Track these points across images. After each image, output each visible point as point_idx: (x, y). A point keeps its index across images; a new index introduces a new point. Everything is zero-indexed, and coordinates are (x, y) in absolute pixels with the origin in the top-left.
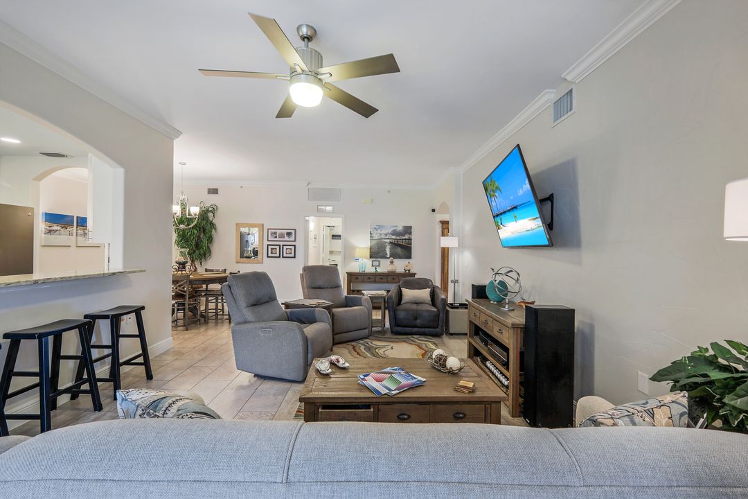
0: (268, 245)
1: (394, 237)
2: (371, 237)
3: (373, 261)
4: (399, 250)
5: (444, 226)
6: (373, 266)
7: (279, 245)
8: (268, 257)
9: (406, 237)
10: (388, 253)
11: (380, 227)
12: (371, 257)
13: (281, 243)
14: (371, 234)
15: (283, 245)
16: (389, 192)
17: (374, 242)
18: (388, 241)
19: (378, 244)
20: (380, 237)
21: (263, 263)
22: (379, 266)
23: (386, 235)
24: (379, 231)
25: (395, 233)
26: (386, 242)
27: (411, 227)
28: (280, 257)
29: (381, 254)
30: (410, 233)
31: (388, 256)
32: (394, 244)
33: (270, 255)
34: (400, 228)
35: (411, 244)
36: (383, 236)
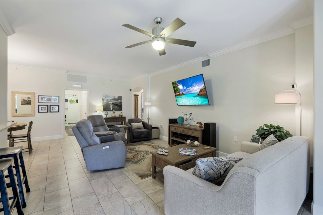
0: (39, 105)
1: (114, 101)
2: (103, 101)
3: (105, 112)
4: (116, 107)
5: (136, 97)
6: (105, 114)
7: (48, 105)
8: (39, 112)
9: (119, 101)
10: (111, 108)
11: (107, 96)
12: (104, 110)
13: (49, 104)
14: (103, 99)
15: (50, 105)
16: (111, 80)
17: (105, 103)
18: (111, 103)
19: (106, 104)
20: (107, 101)
21: (35, 116)
22: (108, 114)
23: (110, 100)
24: (107, 98)
25: (114, 99)
26: (110, 104)
27: (121, 97)
28: (48, 112)
29: (108, 109)
30: (121, 99)
31: (111, 110)
32: (114, 104)
33: (40, 111)
34: (117, 97)
35: (121, 104)
36: (109, 101)
